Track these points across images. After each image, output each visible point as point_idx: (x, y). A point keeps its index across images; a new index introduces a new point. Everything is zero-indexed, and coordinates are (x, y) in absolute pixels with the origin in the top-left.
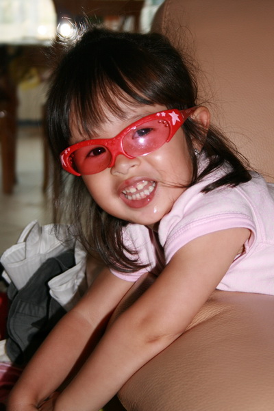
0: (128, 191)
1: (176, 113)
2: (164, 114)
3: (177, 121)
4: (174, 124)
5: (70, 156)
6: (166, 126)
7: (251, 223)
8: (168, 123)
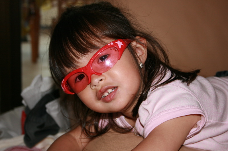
0: (104, 96)
1: (120, 41)
2: (112, 44)
3: (121, 45)
4: (120, 47)
5: (66, 84)
6: (115, 50)
7: (201, 111)
8: (117, 48)
